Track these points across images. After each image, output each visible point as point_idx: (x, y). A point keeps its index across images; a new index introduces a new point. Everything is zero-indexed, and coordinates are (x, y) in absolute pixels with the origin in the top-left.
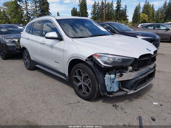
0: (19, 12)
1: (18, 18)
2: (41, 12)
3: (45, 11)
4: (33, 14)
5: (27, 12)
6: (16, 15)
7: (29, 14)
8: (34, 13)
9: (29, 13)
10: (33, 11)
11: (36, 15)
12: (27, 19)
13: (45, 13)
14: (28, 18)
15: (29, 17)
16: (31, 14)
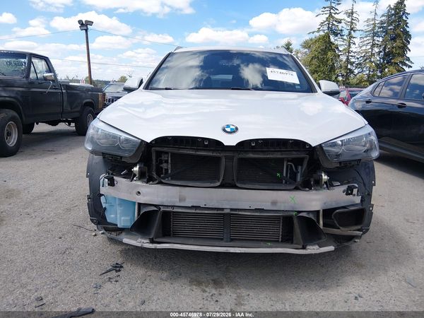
0: (327, 61)
1: (324, 73)
2: (384, 59)
3: (394, 56)
4: (360, 64)
5: (348, 59)
6: (319, 66)
7: (352, 64)
8: (365, 60)
9: (353, 60)
10: (364, 56)
11: (368, 65)
12: (342, 76)
13: (392, 61)
14: (347, 73)
15: (350, 70)
16: (357, 64)
